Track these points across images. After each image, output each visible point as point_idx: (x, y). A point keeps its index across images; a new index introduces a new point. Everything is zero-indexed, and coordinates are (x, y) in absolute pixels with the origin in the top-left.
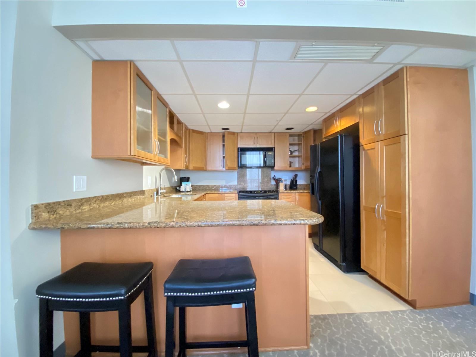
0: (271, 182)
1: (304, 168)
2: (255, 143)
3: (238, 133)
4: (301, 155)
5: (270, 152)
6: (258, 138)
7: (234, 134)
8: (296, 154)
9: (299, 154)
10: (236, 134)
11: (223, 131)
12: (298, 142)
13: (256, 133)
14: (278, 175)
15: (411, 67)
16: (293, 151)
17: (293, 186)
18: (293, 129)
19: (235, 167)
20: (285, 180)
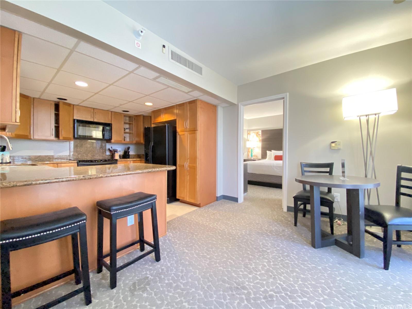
0: (106, 152)
1: (135, 142)
2: (92, 118)
3: (74, 105)
4: (132, 132)
5: (107, 127)
6: (95, 112)
7: (69, 105)
8: (127, 131)
9: (129, 131)
10: (72, 106)
11: (58, 100)
12: (129, 121)
13: (94, 109)
14: (115, 147)
15: (200, 100)
16: (125, 128)
17: (126, 155)
18: (128, 112)
19: (71, 138)
20: (120, 151)
